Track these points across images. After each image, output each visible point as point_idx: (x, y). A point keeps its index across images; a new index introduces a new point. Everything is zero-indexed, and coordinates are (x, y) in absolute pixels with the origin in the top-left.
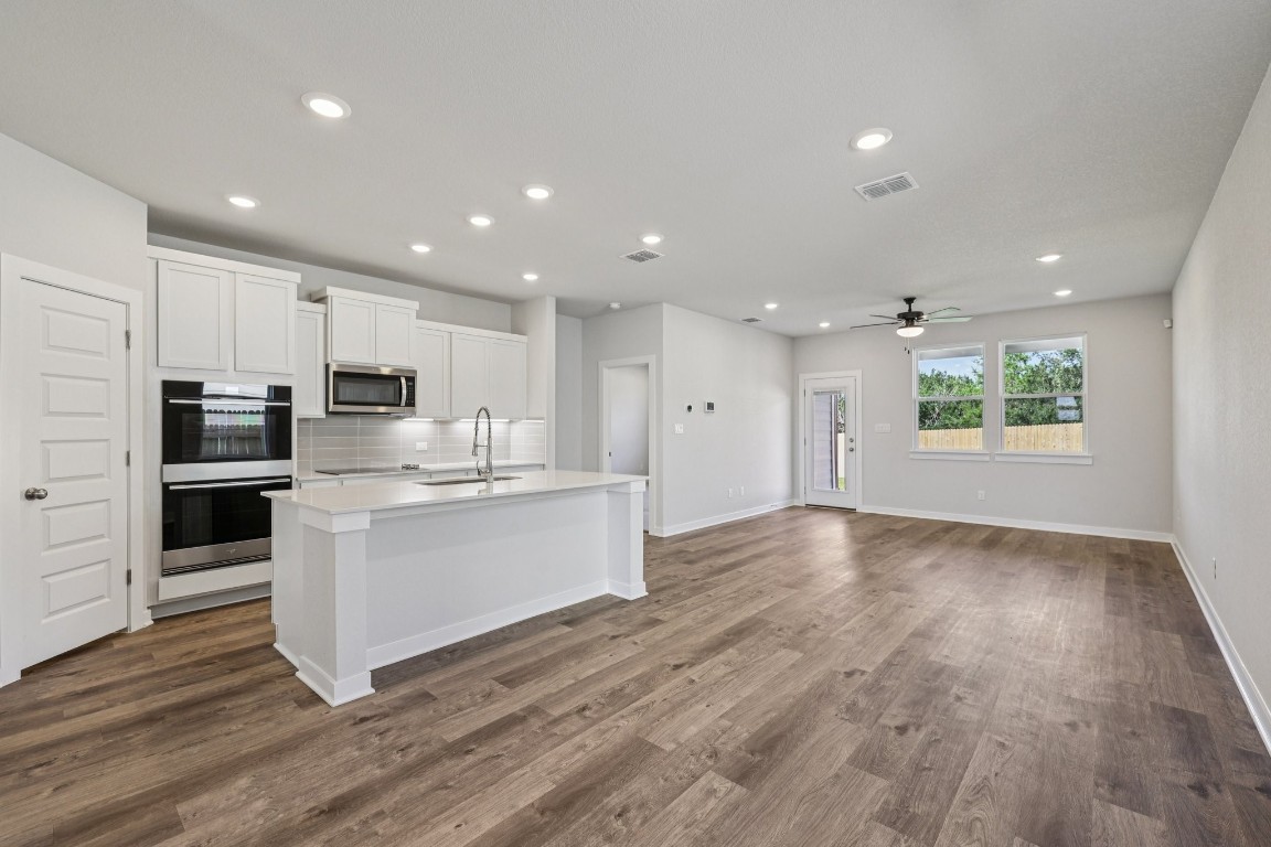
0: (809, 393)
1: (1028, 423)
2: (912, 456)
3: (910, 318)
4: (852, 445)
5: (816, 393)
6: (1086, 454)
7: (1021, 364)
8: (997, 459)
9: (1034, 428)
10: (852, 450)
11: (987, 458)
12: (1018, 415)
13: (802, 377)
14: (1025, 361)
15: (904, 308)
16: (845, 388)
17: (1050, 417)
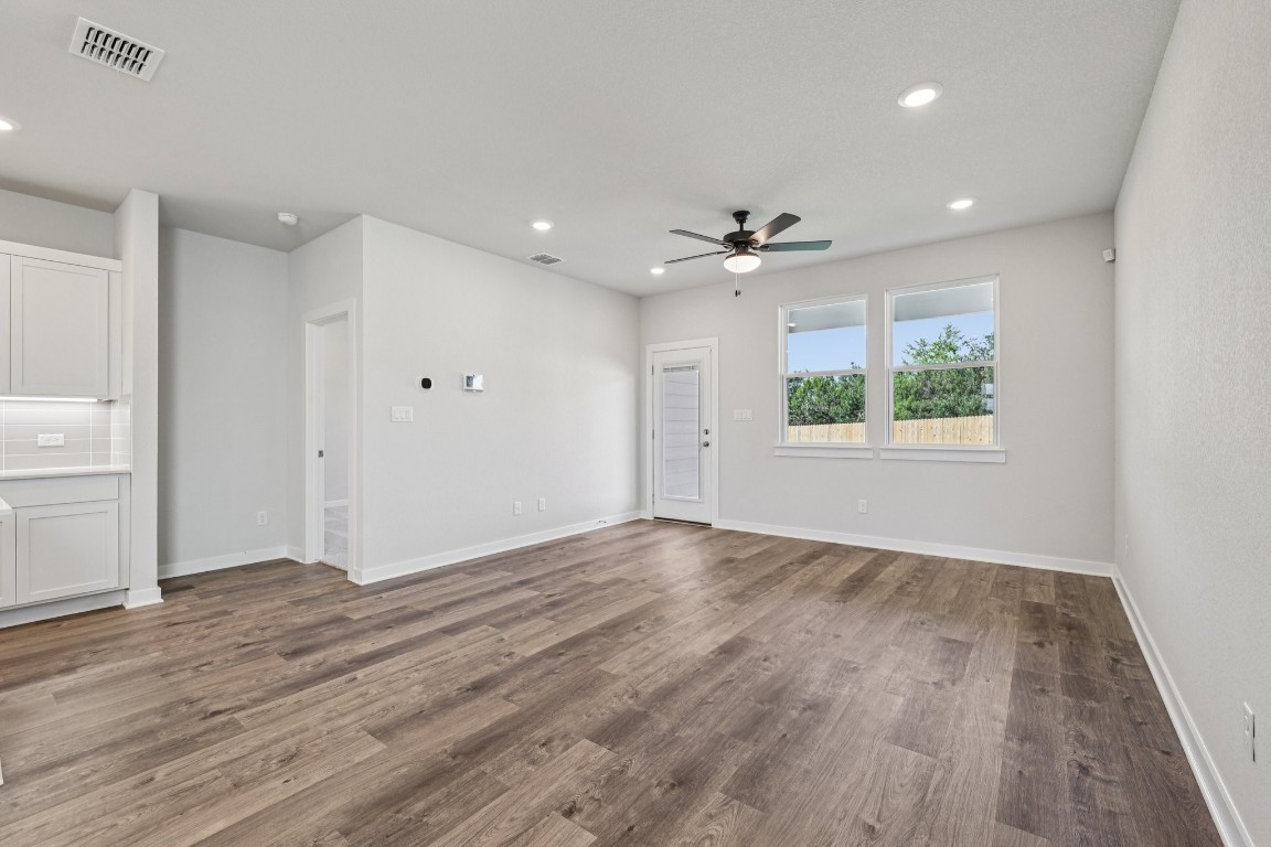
0: (658, 369)
1: (955, 414)
2: (777, 453)
3: (740, 242)
4: (706, 438)
5: (666, 370)
6: (997, 448)
7: (951, 354)
8: (883, 455)
9: (960, 420)
10: (707, 445)
11: (870, 455)
12: (946, 407)
13: (650, 348)
14: (954, 351)
15: (735, 227)
16: (699, 362)
17: (977, 408)
